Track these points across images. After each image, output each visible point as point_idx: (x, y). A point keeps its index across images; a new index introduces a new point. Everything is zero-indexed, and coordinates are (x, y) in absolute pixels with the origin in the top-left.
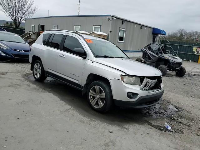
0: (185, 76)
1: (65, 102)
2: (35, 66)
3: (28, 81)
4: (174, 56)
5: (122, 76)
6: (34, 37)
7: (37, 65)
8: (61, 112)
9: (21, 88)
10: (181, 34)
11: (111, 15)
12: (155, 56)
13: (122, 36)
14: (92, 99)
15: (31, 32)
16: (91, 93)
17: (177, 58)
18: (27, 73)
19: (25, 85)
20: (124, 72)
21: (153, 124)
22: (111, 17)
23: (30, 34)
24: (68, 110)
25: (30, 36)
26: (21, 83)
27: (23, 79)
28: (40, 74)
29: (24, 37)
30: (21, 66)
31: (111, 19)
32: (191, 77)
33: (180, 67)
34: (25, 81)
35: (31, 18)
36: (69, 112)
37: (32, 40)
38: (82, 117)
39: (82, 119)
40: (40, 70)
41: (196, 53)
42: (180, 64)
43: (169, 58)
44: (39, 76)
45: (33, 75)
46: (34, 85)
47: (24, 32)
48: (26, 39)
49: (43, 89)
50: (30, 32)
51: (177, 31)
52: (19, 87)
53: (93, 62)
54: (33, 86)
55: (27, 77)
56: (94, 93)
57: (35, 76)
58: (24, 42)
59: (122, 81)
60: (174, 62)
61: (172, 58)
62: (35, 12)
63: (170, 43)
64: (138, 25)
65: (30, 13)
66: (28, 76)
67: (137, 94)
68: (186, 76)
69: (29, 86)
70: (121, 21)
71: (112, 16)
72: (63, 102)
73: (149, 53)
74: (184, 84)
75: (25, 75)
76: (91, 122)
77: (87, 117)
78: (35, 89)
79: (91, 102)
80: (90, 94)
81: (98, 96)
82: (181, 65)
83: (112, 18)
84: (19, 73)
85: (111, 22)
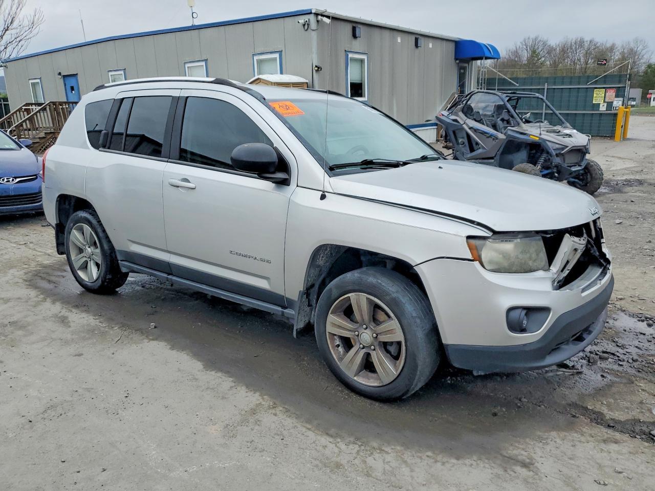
0: (602, 190)
1: (228, 373)
2: (72, 237)
3: (54, 302)
4: (558, 128)
5: (472, 241)
6: (45, 121)
7: (81, 230)
8: (230, 431)
9: (33, 338)
10: (534, 52)
11: (313, 11)
12: (491, 136)
13: (357, 80)
14: (341, 349)
15: (32, 104)
16: (334, 325)
17: (567, 131)
18: (46, 262)
19: (45, 319)
20: (479, 224)
21: (609, 414)
22: (312, 18)
23: (28, 111)
24: (253, 412)
25: (31, 119)
26: (26, 317)
27: (33, 293)
28: (97, 265)
29: (10, 124)
30: (17, 239)
31: (313, 25)
32: (620, 191)
33: (584, 164)
34: (45, 300)
35: (23, 54)
36: (258, 422)
37: (42, 135)
38: (324, 440)
39: (327, 452)
40: (98, 251)
41: (603, 108)
42: (581, 151)
43: (542, 136)
44: (94, 272)
45: (68, 268)
46: (84, 315)
47: (7, 106)
48: (17, 134)
49: (123, 326)
50: (27, 105)
51: (519, 44)
52: (20, 333)
53: (323, 197)
54: (80, 319)
55: (49, 281)
56: (349, 325)
57: (81, 274)
58: (14, 146)
59: (477, 263)
60: (563, 149)
61: (552, 134)
62: (35, 32)
63: (515, 85)
64: (406, 36)
65: (18, 40)
66: (53, 278)
67: (545, 310)
68: (604, 191)
69: (64, 321)
70: (348, 28)
71: (317, 15)
72: (219, 374)
73: (470, 128)
74: (618, 221)
75: (37, 274)
76: (370, 460)
77: (342, 438)
78: (91, 331)
79: (341, 359)
80: (330, 329)
81: (366, 336)
82: (588, 156)
83: (318, 21)
84: (12, 271)
85: (314, 35)
